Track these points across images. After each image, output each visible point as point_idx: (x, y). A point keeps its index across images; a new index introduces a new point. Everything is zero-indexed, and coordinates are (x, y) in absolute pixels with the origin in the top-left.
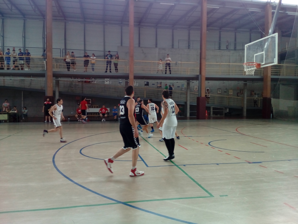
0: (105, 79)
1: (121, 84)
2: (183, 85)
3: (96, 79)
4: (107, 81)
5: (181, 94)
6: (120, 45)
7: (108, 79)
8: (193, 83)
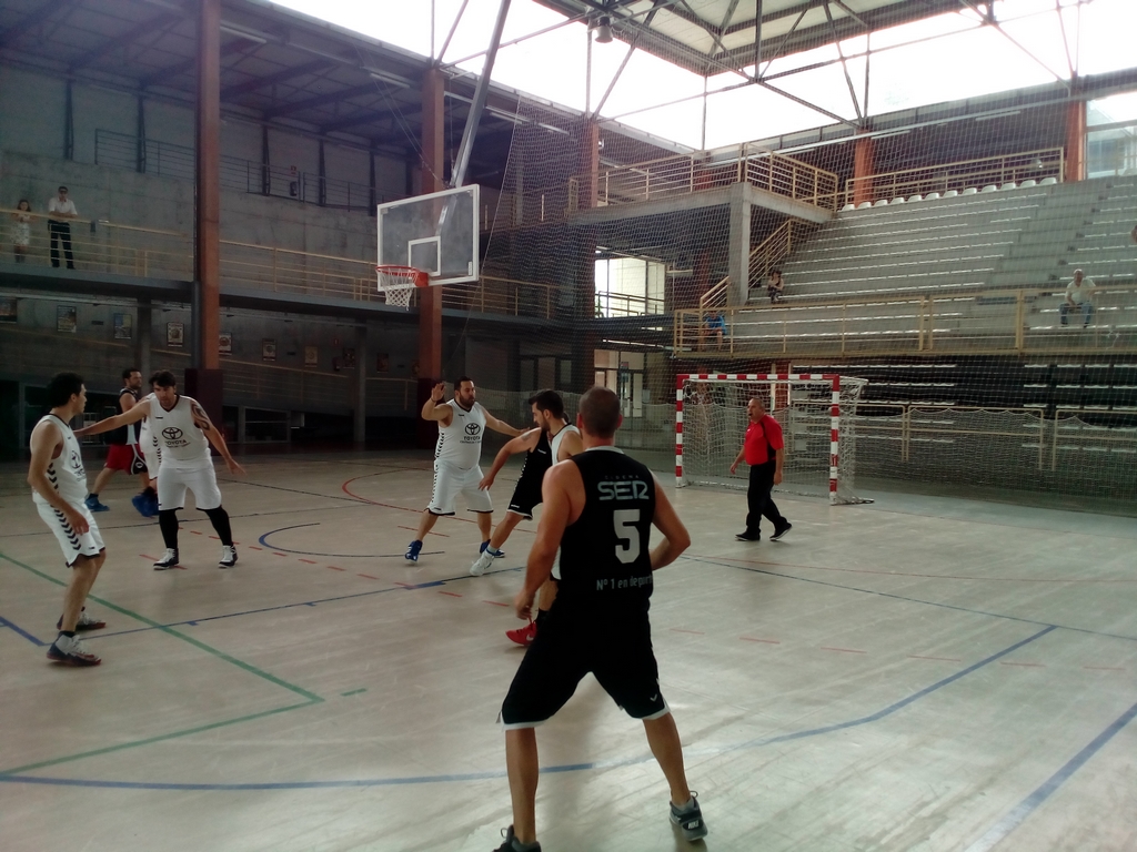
2: (117, 316)
5: (112, 352)
8: (165, 310)
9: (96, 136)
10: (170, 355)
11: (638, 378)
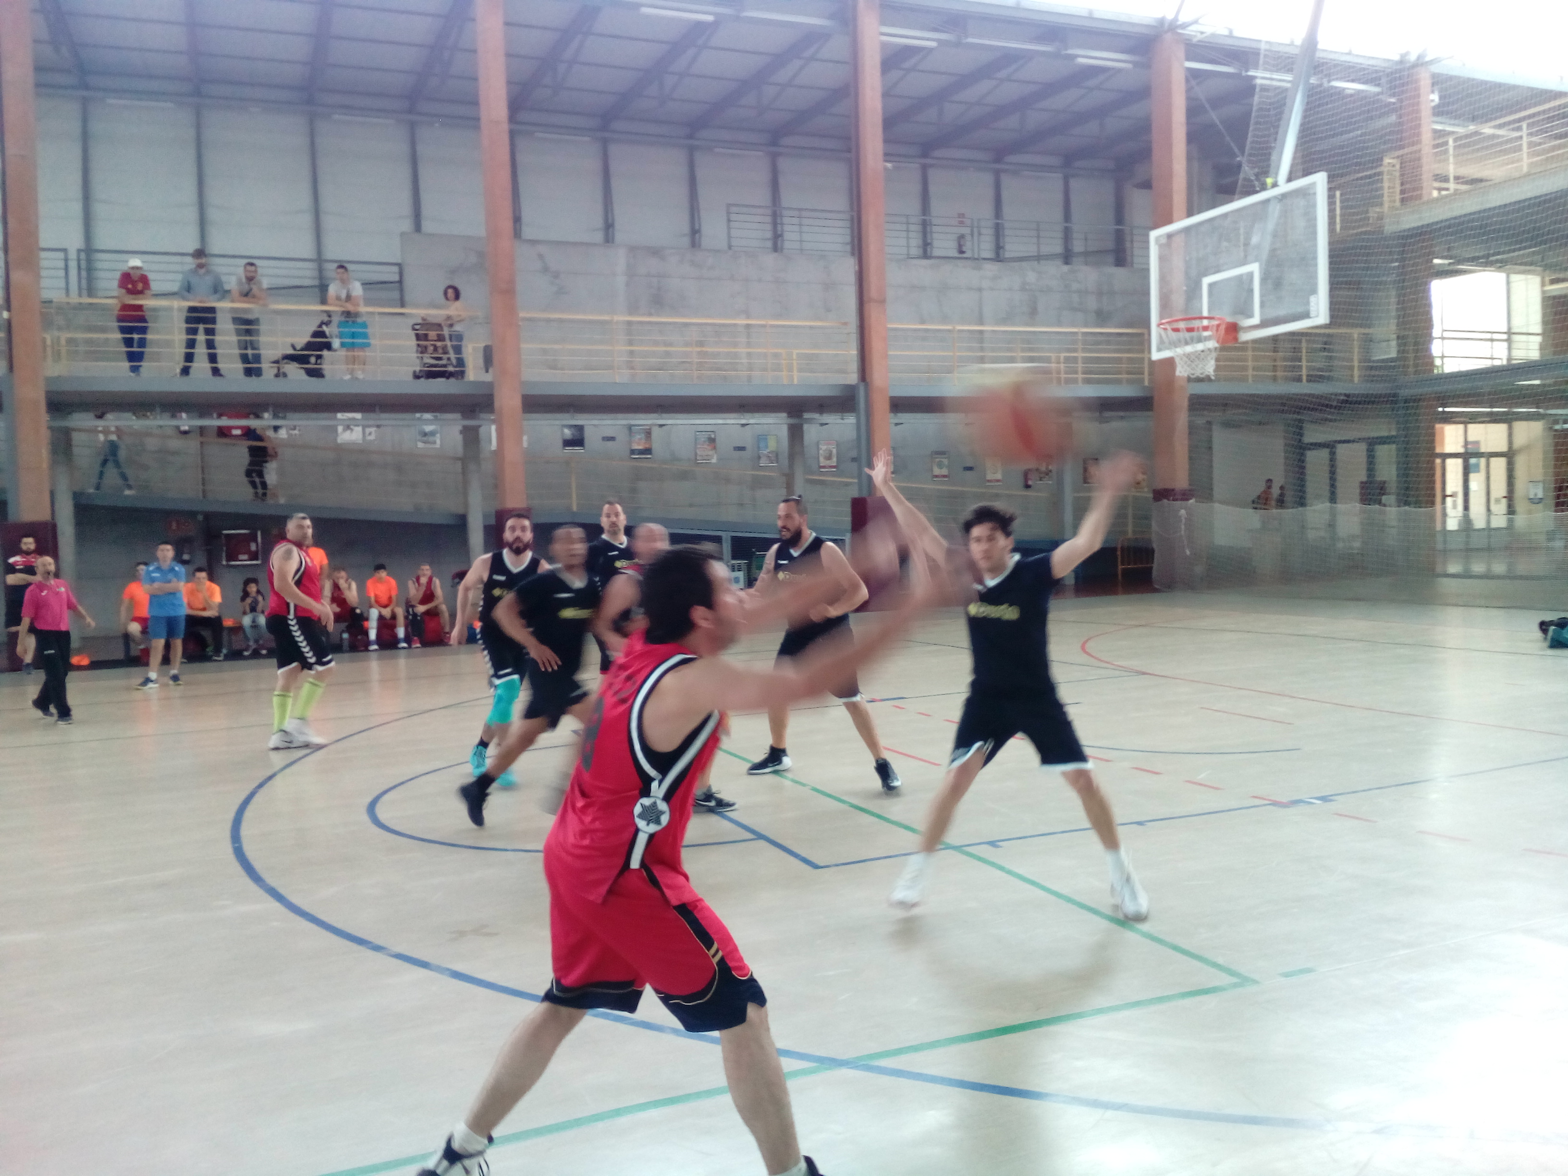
0: (339, 415)
1: (431, 439)
2: (761, 439)
3: (284, 418)
4: (348, 428)
5: (758, 483)
6: (407, 225)
7: (358, 416)
8: (822, 425)
9: (728, 213)
10: (822, 483)
11: (1499, 466)
